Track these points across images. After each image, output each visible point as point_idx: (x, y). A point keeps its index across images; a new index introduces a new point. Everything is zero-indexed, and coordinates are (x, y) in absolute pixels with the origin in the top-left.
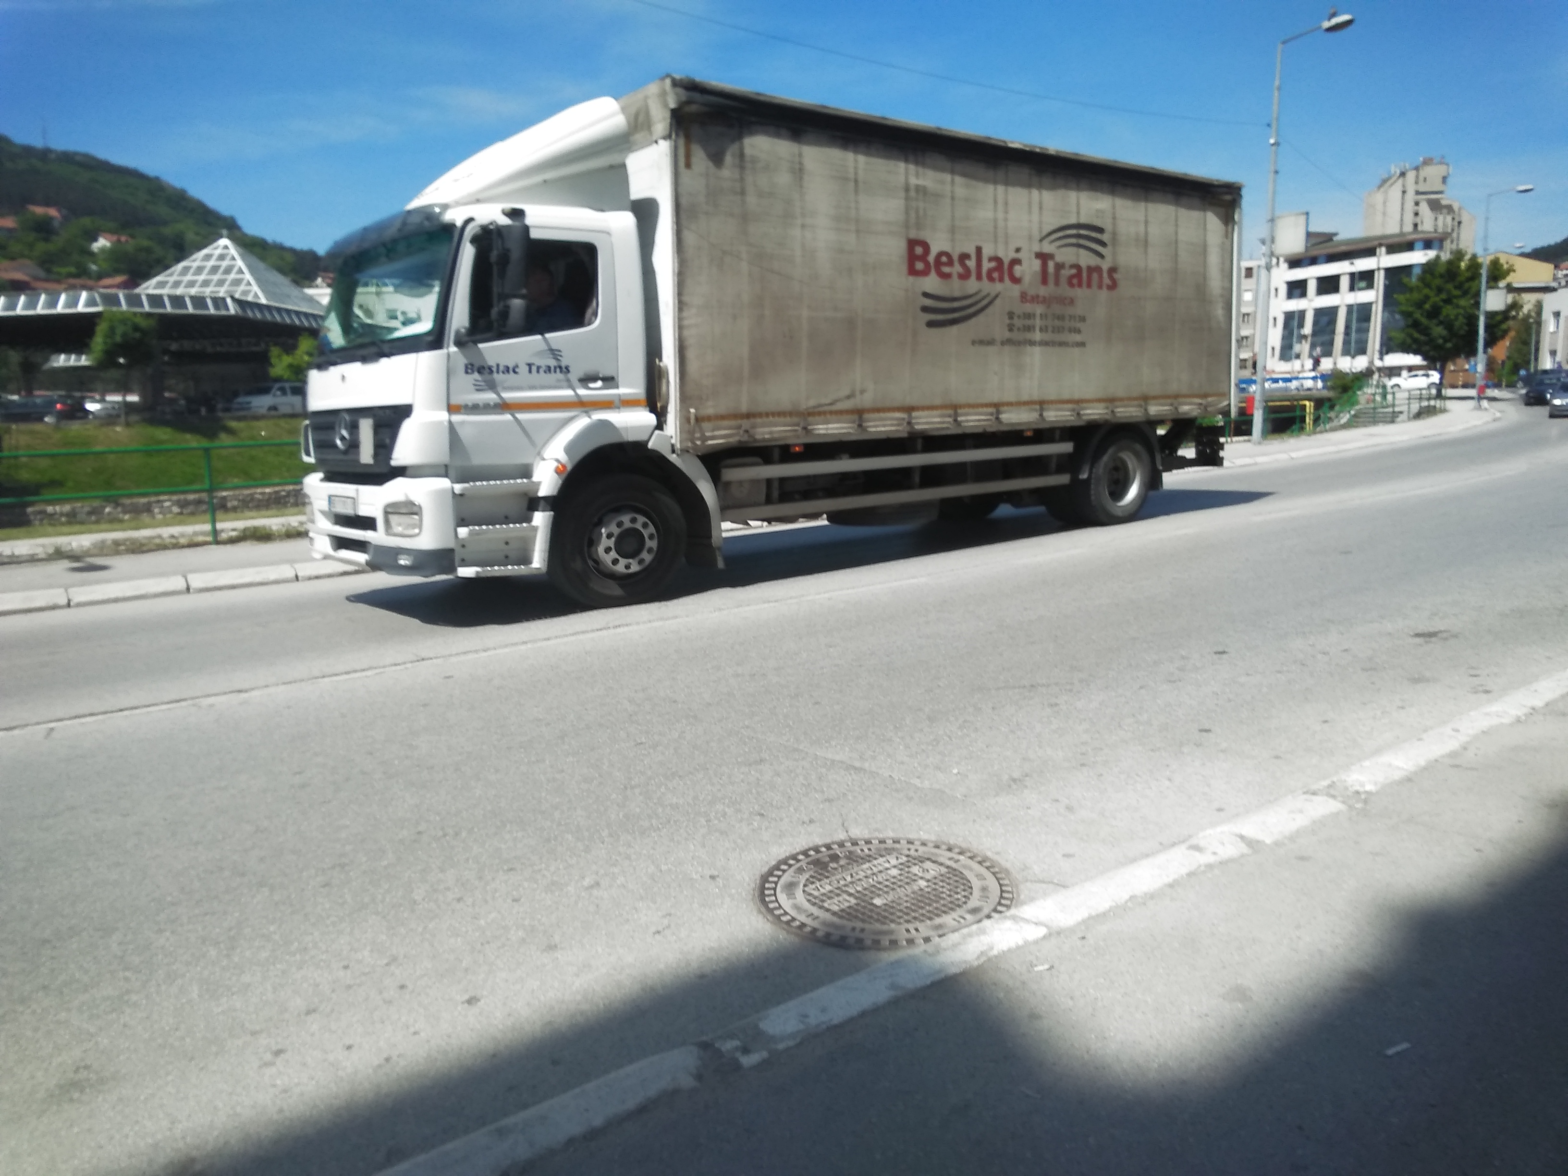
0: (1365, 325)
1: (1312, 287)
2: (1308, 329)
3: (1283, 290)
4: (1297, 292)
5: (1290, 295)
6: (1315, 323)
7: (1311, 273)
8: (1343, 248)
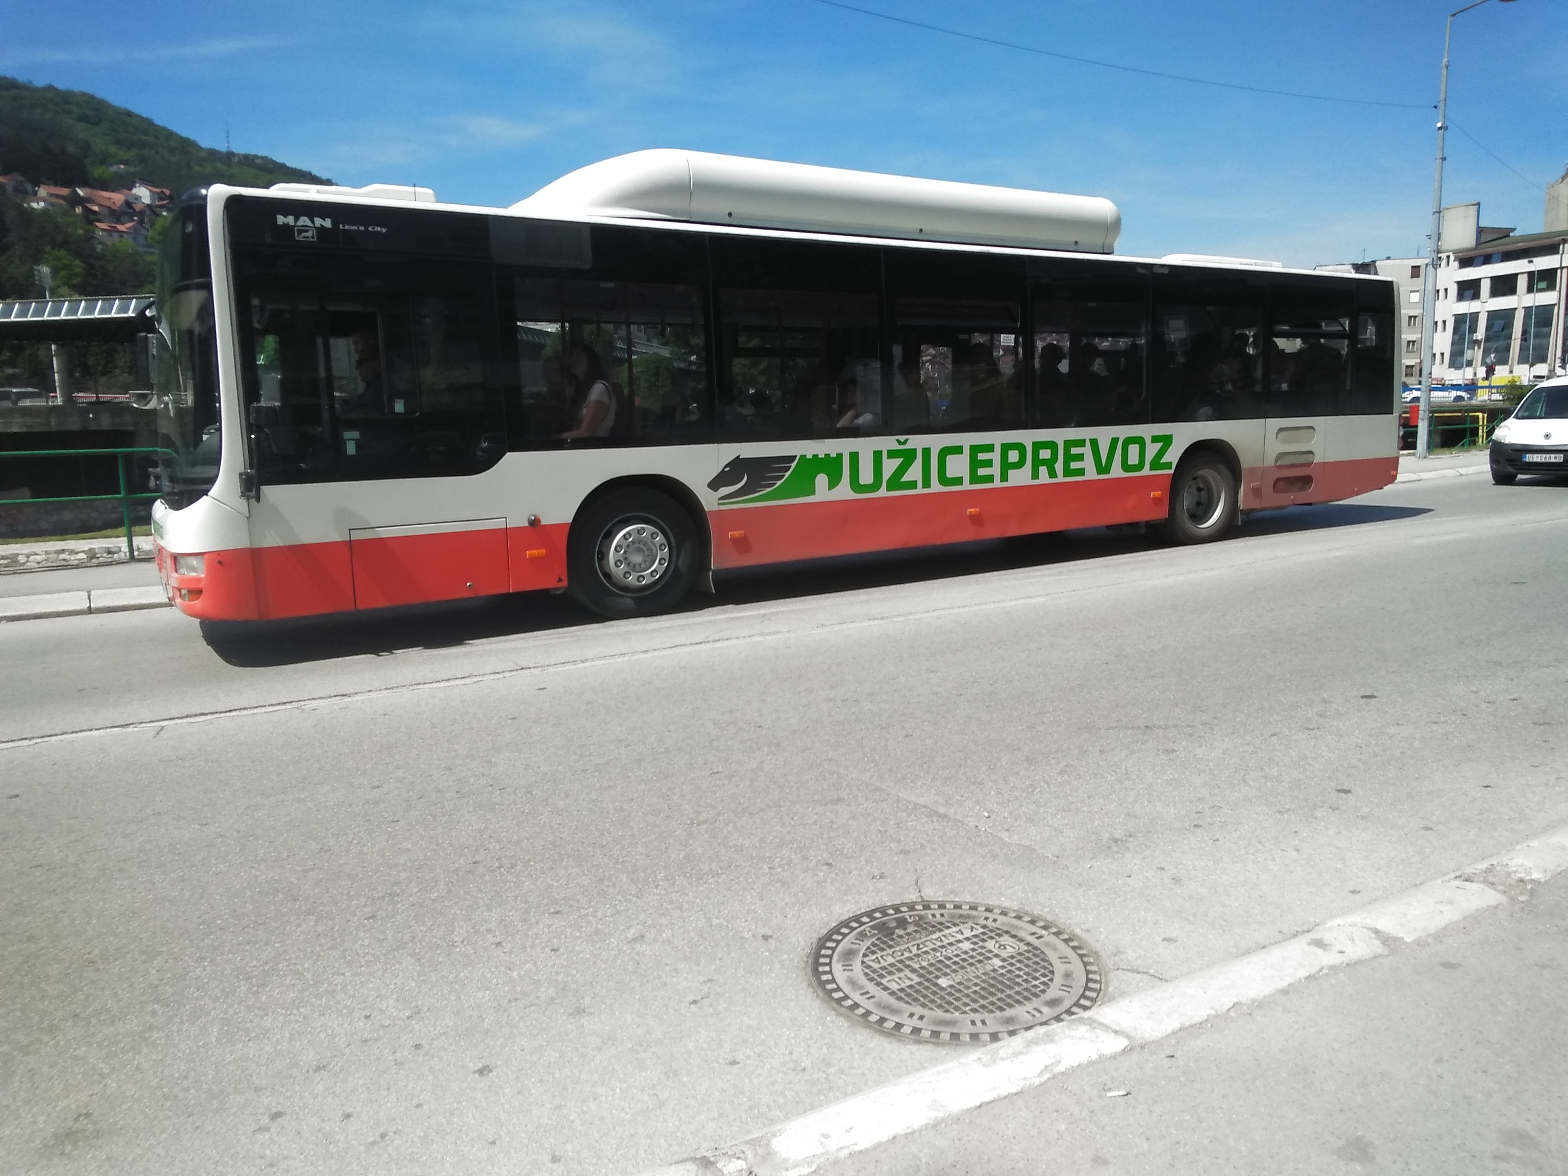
0: (1545, 329)
1: (1485, 287)
2: (1480, 334)
3: (1453, 291)
4: (1470, 293)
5: (1461, 297)
6: (1488, 328)
7: (1484, 272)
8: (1521, 245)
